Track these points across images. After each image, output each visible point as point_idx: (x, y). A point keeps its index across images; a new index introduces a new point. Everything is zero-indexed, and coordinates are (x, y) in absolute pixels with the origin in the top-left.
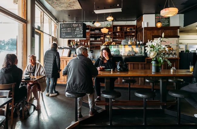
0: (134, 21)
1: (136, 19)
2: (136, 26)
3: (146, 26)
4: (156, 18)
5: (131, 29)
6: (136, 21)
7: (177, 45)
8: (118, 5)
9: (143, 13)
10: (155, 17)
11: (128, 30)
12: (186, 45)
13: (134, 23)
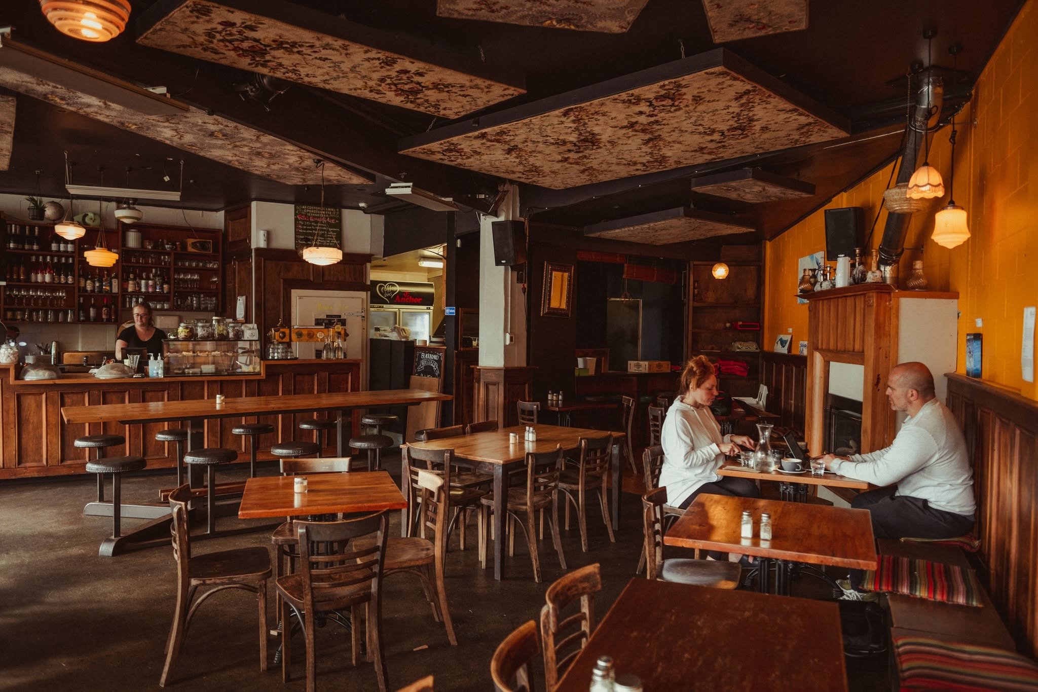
0: (217, 210)
1: (222, 205)
2: (225, 233)
3: (262, 244)
4: (296, 220)
5: (203, 246)
6: (222, 213)
7: (363, 314)
8: (167, 179)
9: (253, 196)
10: (296, 214)
11: (190, 249)
12: (395, 313)
13: (217, 219)
